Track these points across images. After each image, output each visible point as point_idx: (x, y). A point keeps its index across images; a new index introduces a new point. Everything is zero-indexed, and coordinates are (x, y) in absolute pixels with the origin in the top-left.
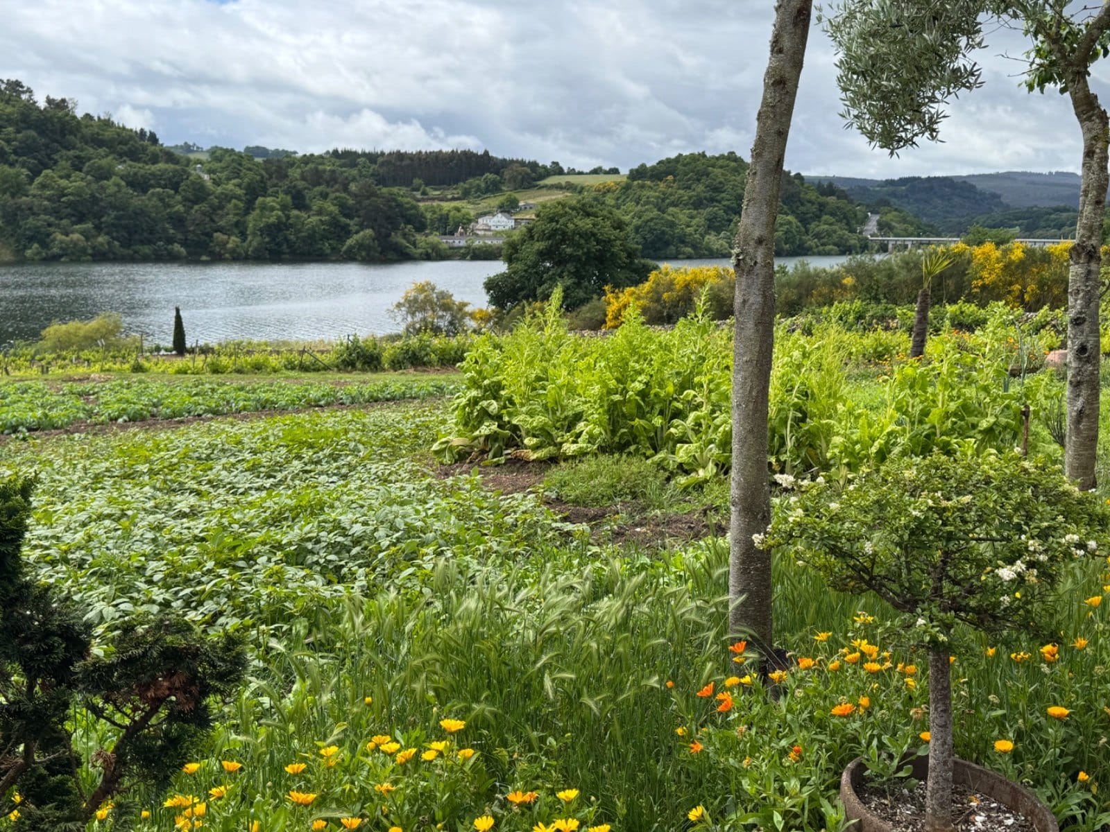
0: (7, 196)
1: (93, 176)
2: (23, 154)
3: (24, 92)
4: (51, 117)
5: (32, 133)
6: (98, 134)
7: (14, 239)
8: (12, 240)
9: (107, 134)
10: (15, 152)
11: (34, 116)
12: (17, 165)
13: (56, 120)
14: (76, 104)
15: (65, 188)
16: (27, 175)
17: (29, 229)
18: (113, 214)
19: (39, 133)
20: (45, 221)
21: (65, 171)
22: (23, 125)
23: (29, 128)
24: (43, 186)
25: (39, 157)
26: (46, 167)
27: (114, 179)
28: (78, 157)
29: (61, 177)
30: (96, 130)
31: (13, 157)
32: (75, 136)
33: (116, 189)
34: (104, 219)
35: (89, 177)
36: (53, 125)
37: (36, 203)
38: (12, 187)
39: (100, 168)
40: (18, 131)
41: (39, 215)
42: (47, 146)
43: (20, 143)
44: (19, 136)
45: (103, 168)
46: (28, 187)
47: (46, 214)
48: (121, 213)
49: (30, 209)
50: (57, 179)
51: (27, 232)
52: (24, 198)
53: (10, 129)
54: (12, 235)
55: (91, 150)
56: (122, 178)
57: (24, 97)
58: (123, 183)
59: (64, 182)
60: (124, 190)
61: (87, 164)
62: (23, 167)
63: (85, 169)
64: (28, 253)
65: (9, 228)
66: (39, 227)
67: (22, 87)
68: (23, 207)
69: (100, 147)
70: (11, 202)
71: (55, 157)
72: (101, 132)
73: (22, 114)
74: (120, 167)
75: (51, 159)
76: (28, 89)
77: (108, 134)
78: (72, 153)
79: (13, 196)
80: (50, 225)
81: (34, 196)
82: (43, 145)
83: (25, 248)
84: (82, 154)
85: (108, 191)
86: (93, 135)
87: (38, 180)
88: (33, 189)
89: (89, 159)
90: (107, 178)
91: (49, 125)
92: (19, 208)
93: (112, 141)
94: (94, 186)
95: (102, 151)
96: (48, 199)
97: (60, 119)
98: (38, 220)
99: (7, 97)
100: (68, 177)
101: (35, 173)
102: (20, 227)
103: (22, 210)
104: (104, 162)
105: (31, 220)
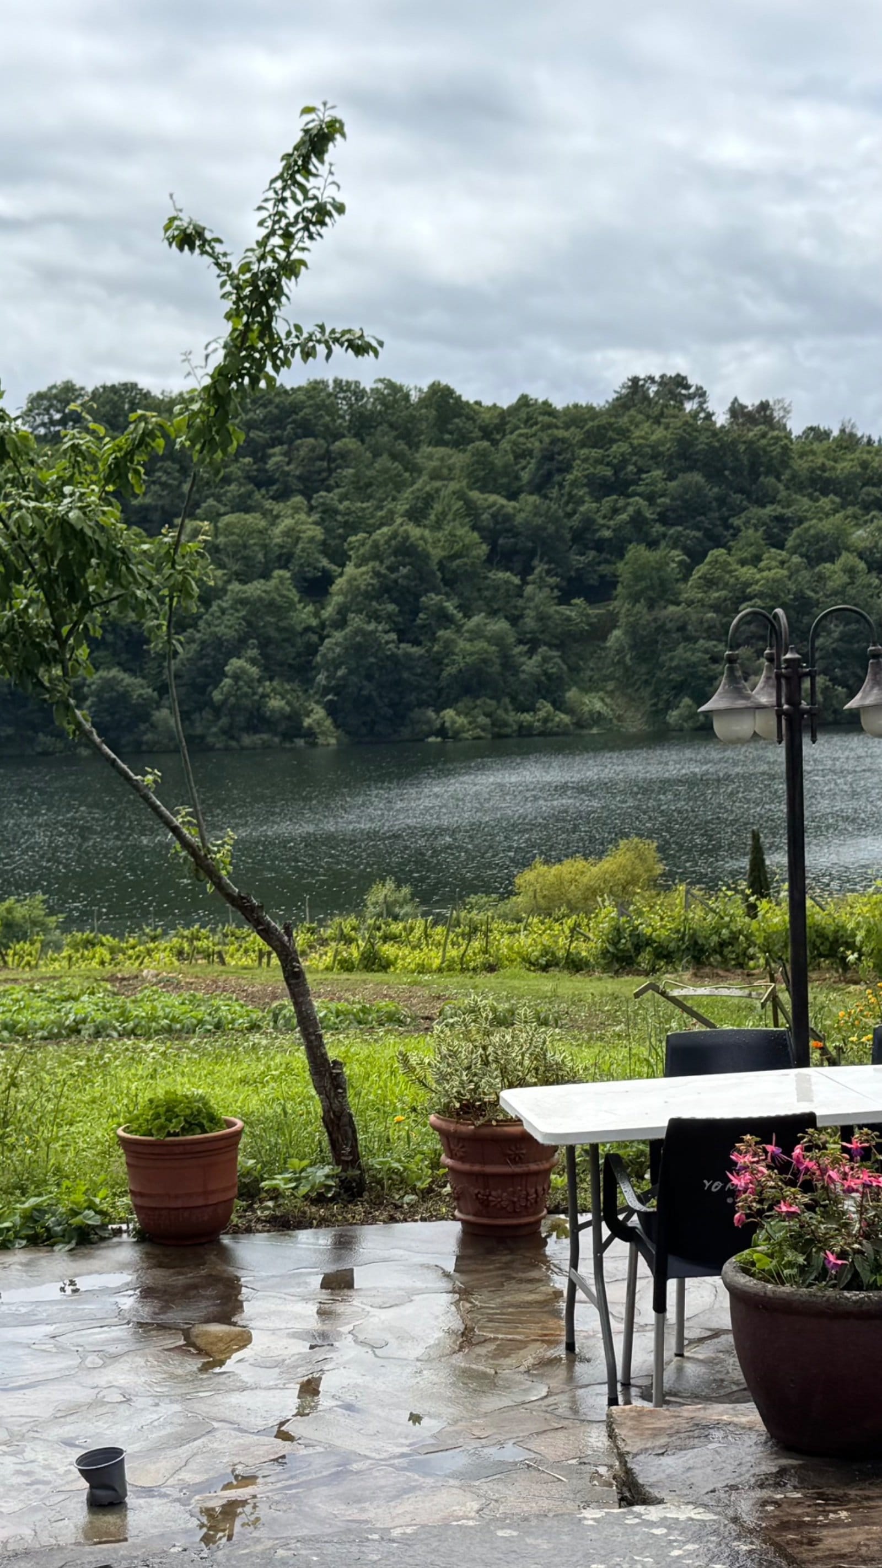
0: (641, 607)
1: (802, 556)
2: (678, 521)
3: (690, 397)
4: (734, 443)
5: (697, 478)
6: (823, 468)
7: (650, 689)
8: (646, 692)
9: (839, 466)
10: (663, 519)
11: (702, 441)
12: (663, 544)
13: (742, 448)
14: (786, 411)
15: (748, 584)
16: (681, 563)
17: (677, 669)
18: (837, 630)
19: (708, 477)
20: (706, 651)
21: (752, 550)
22: (678, 463)
23: (690, 469)
24: (709, 583)
25: (707, 525)
26: (718, 542)
27: (847, 558)
28: (779, 519)
29: (743, 563)
30: (820, 460)
31: (658, 528)
32: (778, 479)
33: (846, 579)
34: (819, 642)
35: (796, 559)
36: (737, 459)
37: (694, 617)
38: (652, 587)
39: (819, 538)
40: (671, 477)
41: (695, 640)
42: (722, 501)
43: (673, 499)
44: (672, 484)
45: (825, 538)
46: (682, 586)
47: (709, 638)
48: (853, 627)
49: (682, 629)
50: (735, 566)
51: (673, 676)
52: (672, 608)
53: (657, 473)
54: (647, 683)
55: (806, 502)
56: (861, 556)
57: (689, 406)
58: (862, 566)
59: (747, 572)
60: (862, 579)
61: (795, 531)
62: (674, 547)
63: (790, 543)
64: (673, 716)
65: (643, 669)
66: (694, 665)
67: (687, 387)
68: (669, 626)
69: (825, 493)
70: (647, 617)
71: (736, 522)
72: (830, 464)
73: (681, 441)
74: (860, 532)
75: (728, 527)
76: (699, 388)
77: (845, 466)
78: (769, 510)
79: (651, 607)
80: (715, 659)
81: (690, 603)
82: (716, 499)
83: (669, 706)
84: (788, 512)
85: (830, 584)
86: (812, 471)
87: (701, 570)
88: (689, 590)
89: (801, 522)
90: (832, 559)
91: (729, 460)
92: (661, 629)
93: (850, 479)
94: (805, 575)
95: (826, 502)
96: (716, 608)
97: (750, 443)
98: (694, 651)
99: (656, 411)
100: (755, 560)
101: (696, 556)
102: (661, 667)
103: (667, 632)
104: (827, 526)
105: (680, 650)
